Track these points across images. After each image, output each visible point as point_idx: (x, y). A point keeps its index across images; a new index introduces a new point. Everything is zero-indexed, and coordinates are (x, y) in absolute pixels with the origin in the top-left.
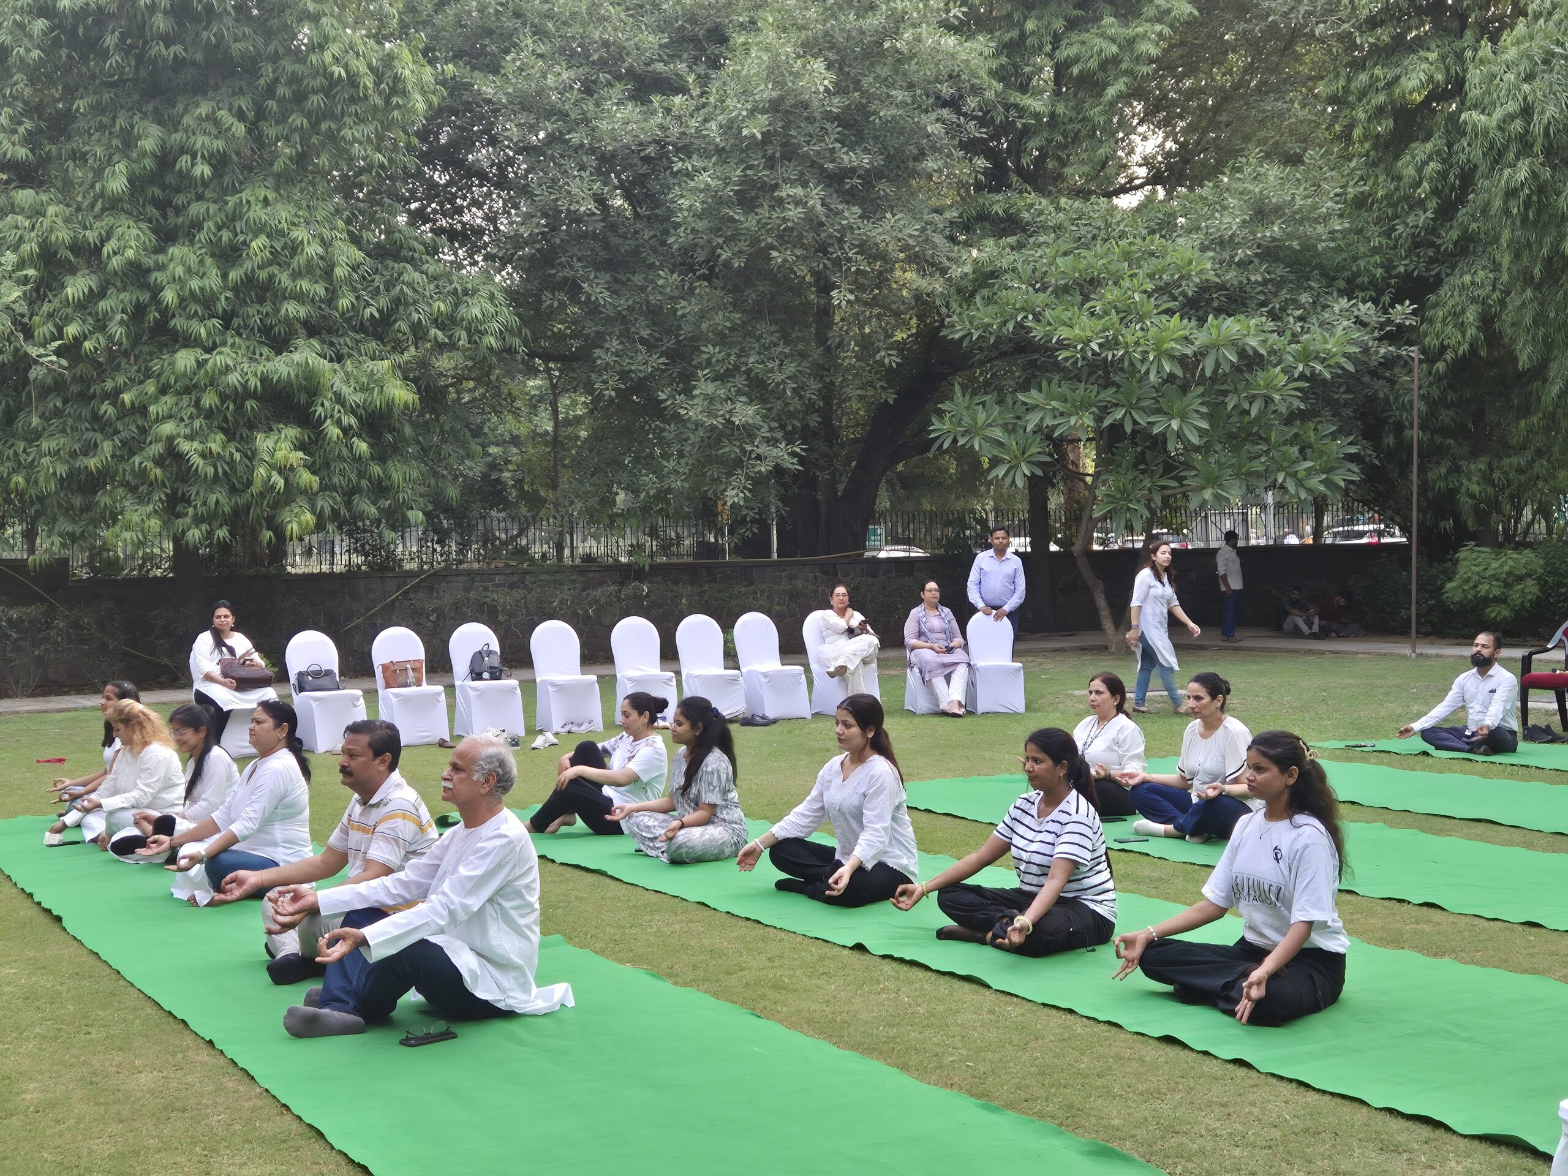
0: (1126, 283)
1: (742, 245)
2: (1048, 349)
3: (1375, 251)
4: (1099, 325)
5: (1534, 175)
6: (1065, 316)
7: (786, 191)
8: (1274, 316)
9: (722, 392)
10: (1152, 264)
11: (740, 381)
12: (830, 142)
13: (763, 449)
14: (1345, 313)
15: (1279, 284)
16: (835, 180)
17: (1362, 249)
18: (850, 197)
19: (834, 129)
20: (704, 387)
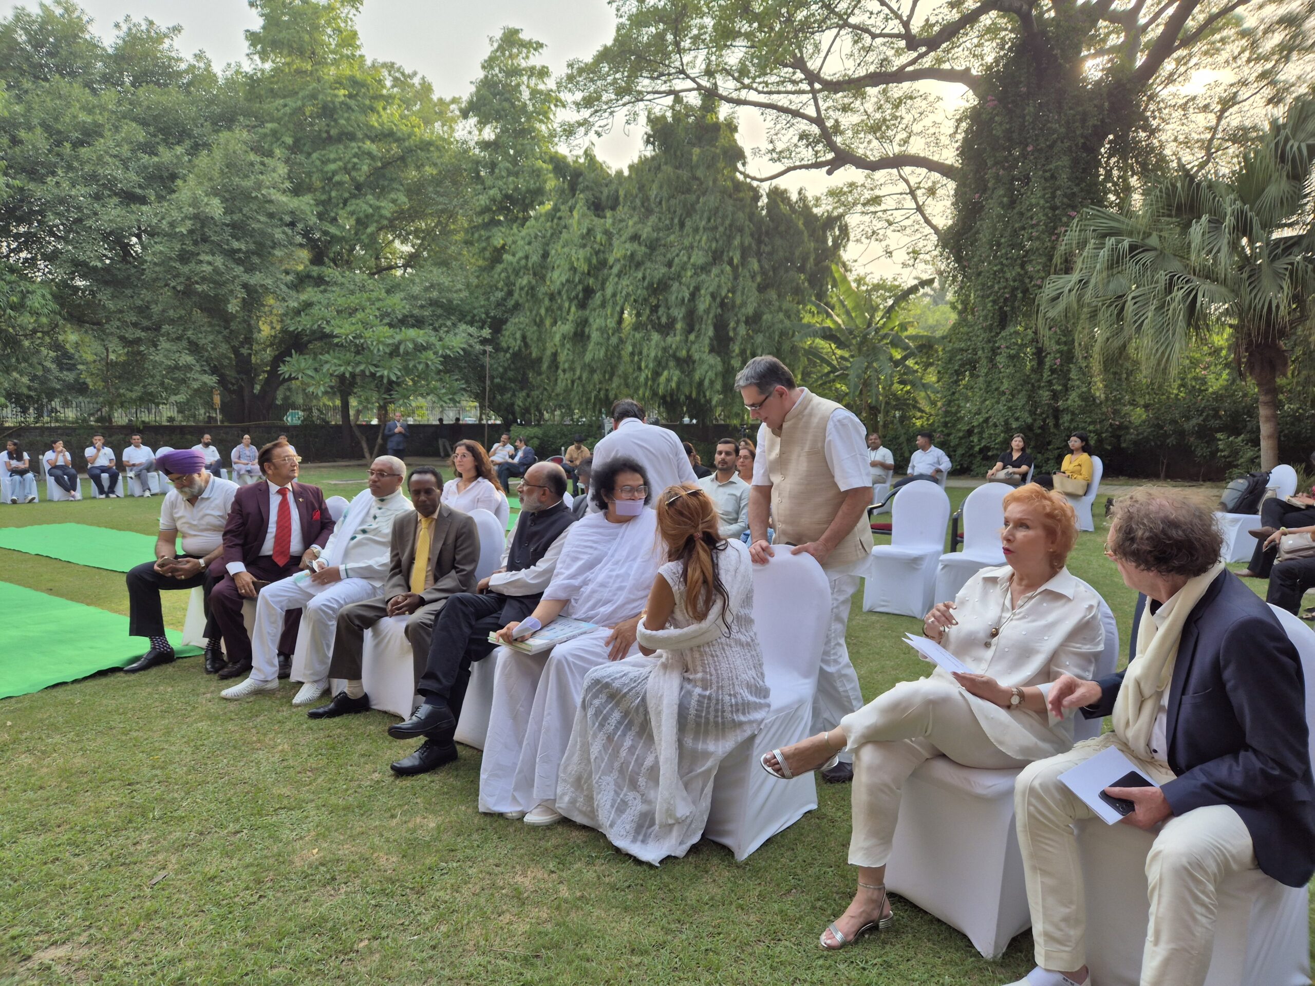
0: (367, 311)
1: (182, 279)
2: (332, 336)
3: (482, 307)
4: (353, 328)
5: (529, 282)
6: (339, 323)
7: (203, 257)
8: (435, 330)
9: (175, 348)
10: (378, 304)
11: (185, 343)
12: (226, 236)
13: (197, 376)
14: (464, 331)
15: (439, 317)
16: (231, 254)
17: (476, 305)
18: (239, 262)
19: (229, 230)
20: (164, 344)
